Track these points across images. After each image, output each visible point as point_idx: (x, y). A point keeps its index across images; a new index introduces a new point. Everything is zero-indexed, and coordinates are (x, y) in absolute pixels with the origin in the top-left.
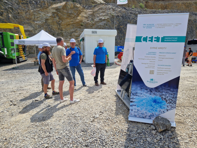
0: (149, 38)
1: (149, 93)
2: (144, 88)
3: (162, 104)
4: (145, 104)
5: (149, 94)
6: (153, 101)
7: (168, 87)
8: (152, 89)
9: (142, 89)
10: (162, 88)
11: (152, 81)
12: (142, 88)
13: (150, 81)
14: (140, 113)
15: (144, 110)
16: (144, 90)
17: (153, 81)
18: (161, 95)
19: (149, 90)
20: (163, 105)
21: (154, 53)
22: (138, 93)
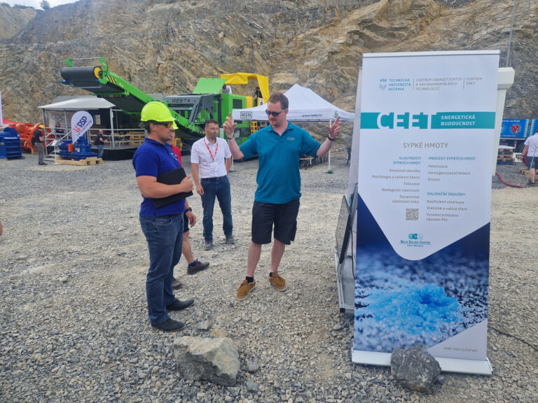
0: (399, 117)
1: (409, 275)
2: (392, 264)
3: (449, 307)
4: (399, 310)
5: (407, 279)
6: (422, 300)
7: (462, 256)
8: (416, 263)
9: (386, 265)
10: (444, 259)
11: (414, 240)
12: (388, 262)
13: (408, 240)
14: (385, 339)
15: (397, 327)
16: (392, 270)
17: (416, 240)
18: (444, 281)
19: (406, 268)
20: (452, 310)
21: (416, 158)
22: (376, 279)
